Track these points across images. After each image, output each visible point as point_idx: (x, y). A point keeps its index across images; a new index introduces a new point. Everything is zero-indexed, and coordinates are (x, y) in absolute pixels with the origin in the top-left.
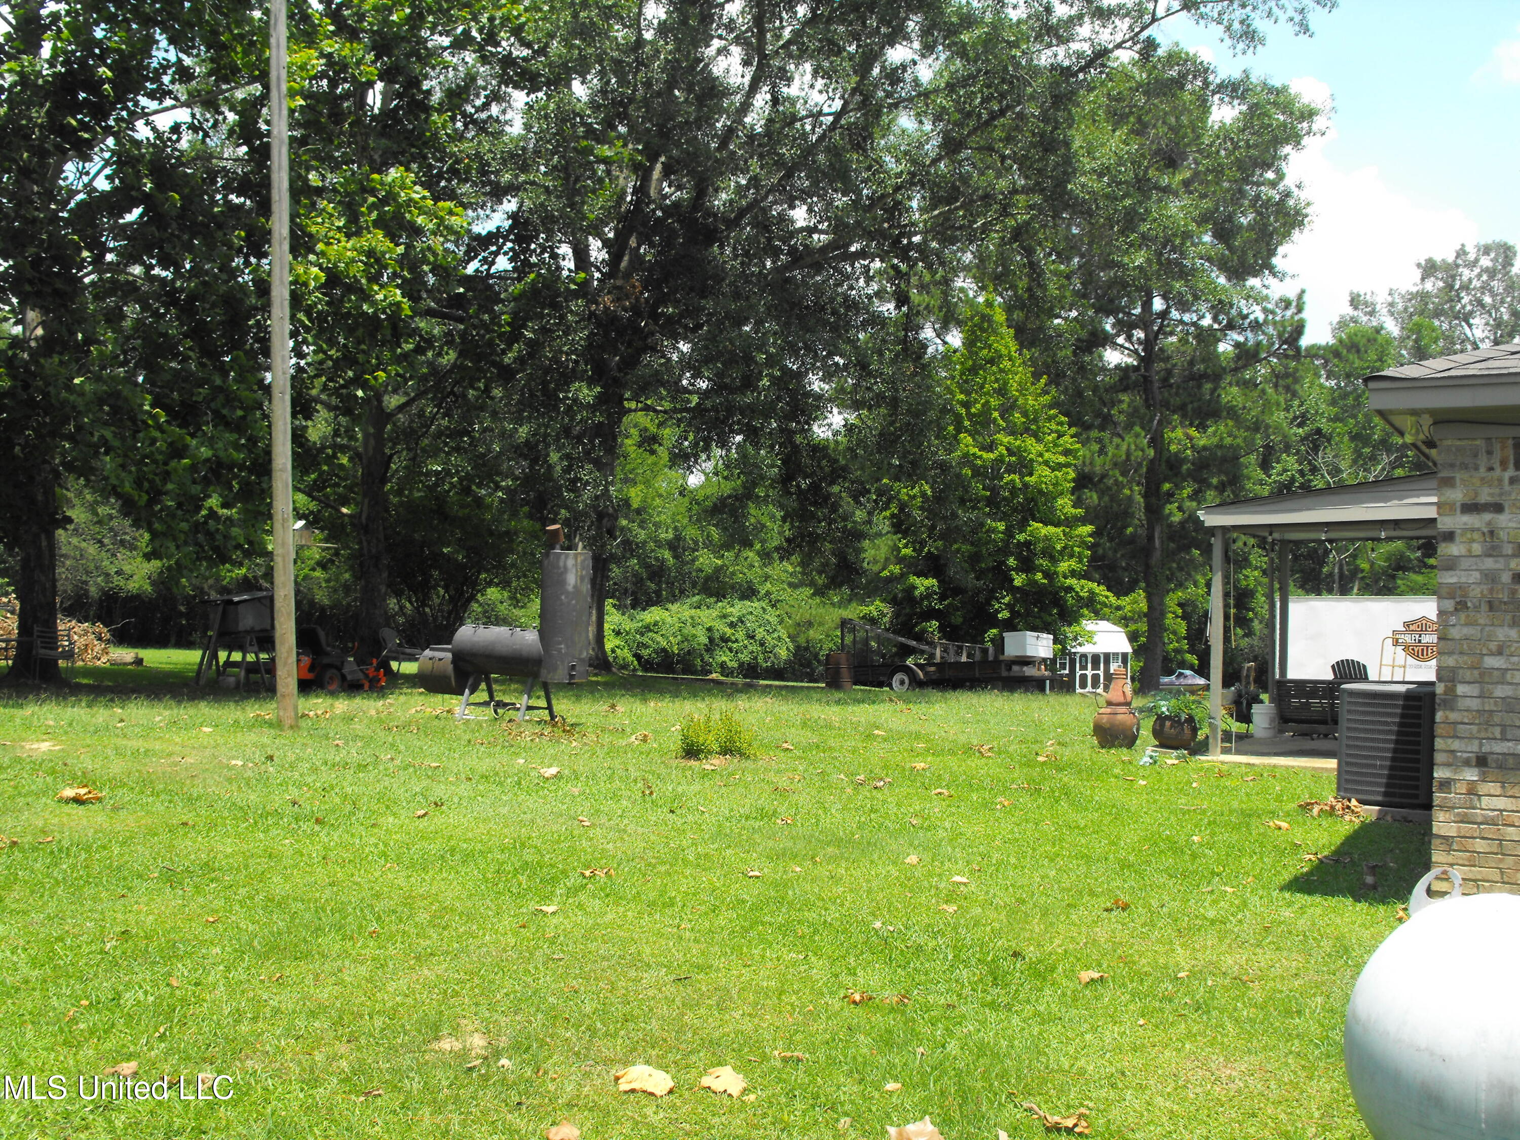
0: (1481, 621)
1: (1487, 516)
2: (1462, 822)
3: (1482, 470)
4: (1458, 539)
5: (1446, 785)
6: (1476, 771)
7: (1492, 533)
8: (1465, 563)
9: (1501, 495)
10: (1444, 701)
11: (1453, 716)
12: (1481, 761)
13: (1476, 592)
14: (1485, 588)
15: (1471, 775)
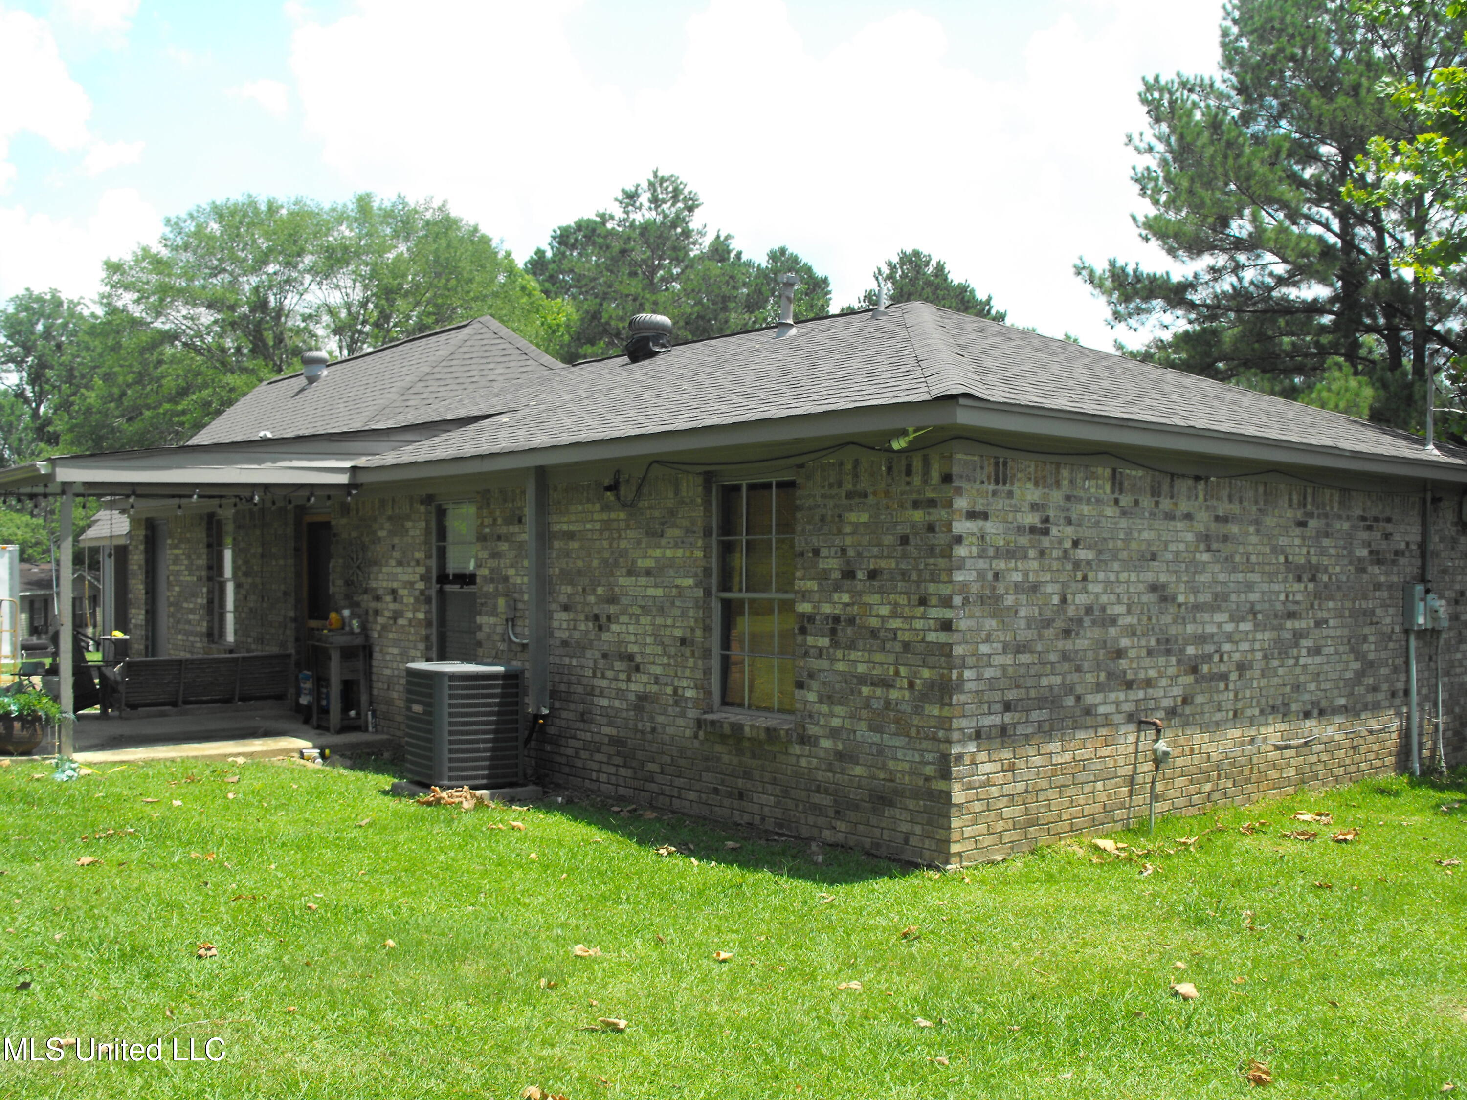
0: (977, 614)
1: (980, 523)
2: (968, 789)
3: (978, 482)
4: (966, 542)
5: (959, 758)
6: (974, 743)
7: (983, 537)
8: (969, 563)
9: (988, 505)
10: (957, 685)
11: (963, 698)
12: (978, 735)
13: (975, 588)
14: (979, 584)
15: (972, 748)
